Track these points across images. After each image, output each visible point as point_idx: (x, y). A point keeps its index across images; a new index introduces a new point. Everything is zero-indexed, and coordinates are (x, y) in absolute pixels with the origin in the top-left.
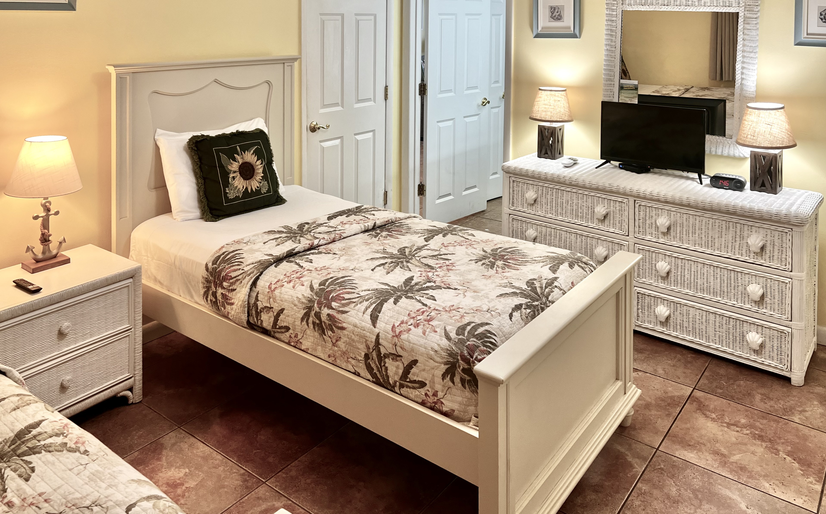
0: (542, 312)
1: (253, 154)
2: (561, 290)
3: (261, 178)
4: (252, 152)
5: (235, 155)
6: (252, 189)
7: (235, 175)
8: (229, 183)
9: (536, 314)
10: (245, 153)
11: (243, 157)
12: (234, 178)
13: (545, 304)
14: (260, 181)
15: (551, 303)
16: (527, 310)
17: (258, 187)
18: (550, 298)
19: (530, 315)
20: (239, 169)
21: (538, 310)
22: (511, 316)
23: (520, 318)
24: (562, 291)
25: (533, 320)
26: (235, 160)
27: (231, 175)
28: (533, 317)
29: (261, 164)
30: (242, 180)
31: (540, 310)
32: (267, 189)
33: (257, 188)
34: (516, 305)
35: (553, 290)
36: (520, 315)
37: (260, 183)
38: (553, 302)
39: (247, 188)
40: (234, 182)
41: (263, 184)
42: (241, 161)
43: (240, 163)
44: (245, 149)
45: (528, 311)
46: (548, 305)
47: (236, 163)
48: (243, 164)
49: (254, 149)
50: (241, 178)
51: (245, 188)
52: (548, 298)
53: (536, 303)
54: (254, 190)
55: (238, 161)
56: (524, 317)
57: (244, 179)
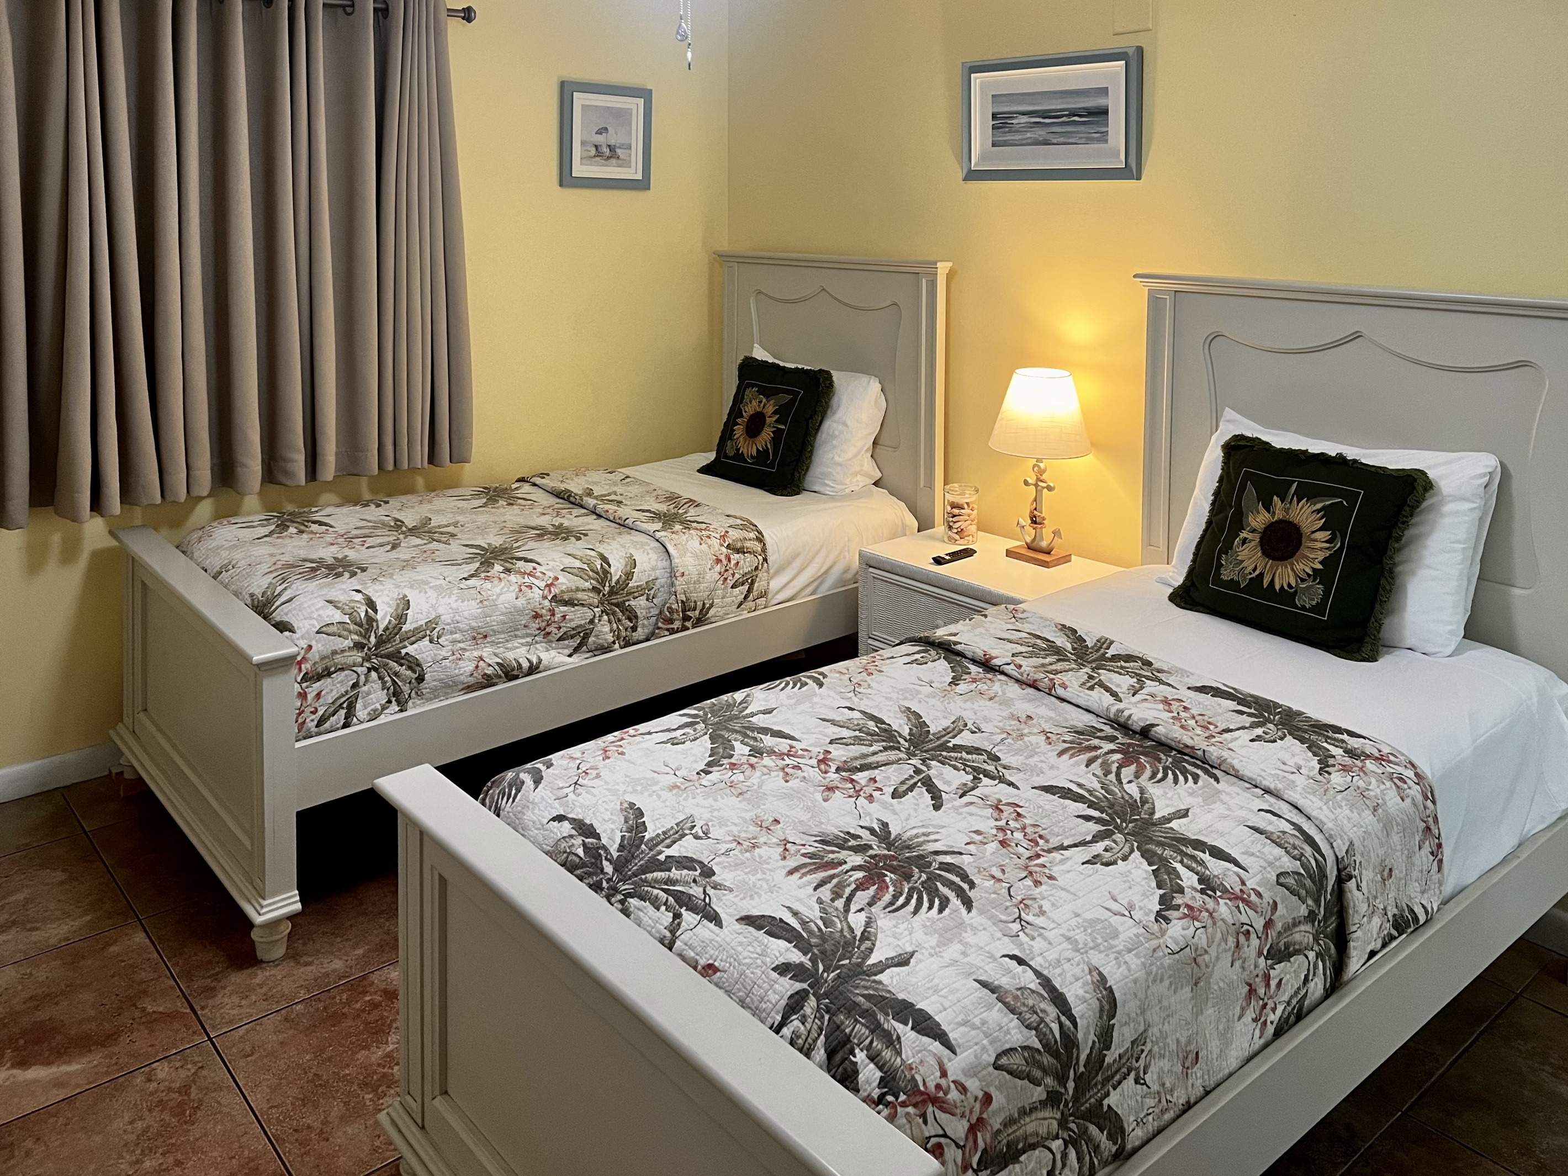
0: (590, 886)
1: (1319, 511)
2: (673, 932)
3: (1311, 573)
4: (1319, 506)
5: (1275, 497)
6: (1272, 581)
7: (1250, 536)
8: (1231, 548)
9: (578, 872)
10: (1298, 502)
11: (1288, 509)
12: (1244, 541)
13: (615, 890)
14: (1305, 576)
15: (620, 906)
16: (581, 849)
17: (1289, 586)
18: (633, 902)
19: (572, 857)
20: (1266, 529)
21: (590, 875)
22: (560, 818)
23: (559, 836)
24: (668, 934)
25: (562, 869)
26: (1268, 507)
27: (1244, 534)
28: (570, 867)
29: (1326, 542)
30: (1260, 554)
31: (590, 881)
32: (1314, 603)
33: (1286, 588)
34: (591, 825)
35: (663, 908)
36: (565, 835)
37: (1303, 580)
38: (626, 912)
39: (1261, 575)
40: (1241, 549)
41: (1309, 587)
42: (1279, 515)
43: (1276, 518)
44: (1306, 493)
45: (580, 852)
46: (613, 900)
47: (1267, 514)
48: (1280, 522)
49: (1328, 503)
50: (1259, 548)
51: (1257, 572)
52: (631, 895)
53: (608, 868)
54: (1277, 587)
55: (1274, 513)
56: (563, 845)
57: (1264, 553)
